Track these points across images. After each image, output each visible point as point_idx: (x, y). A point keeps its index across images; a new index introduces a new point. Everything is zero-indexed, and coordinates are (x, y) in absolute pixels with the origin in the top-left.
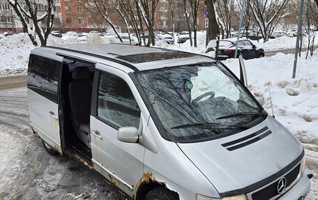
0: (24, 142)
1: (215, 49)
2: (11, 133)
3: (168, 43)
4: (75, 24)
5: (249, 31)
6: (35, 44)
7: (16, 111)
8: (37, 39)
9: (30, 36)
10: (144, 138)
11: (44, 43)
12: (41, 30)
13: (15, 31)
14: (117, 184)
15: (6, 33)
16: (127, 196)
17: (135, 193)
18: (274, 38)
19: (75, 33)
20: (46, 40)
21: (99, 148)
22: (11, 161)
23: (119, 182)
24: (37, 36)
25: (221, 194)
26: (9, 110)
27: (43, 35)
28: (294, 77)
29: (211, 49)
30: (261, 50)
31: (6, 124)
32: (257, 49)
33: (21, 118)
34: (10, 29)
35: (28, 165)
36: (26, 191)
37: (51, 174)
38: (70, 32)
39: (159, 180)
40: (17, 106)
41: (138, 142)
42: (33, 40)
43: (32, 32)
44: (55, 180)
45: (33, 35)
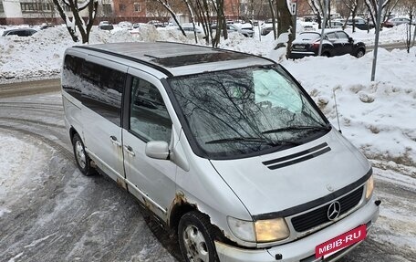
0: (48, 153)
1: (287, 45)
2: (36, 144)
3: (246, 35)
4: (130, 12)
5: (356, 18)
6: (75, 39)
7: (45, 119)
8: (78, 33)
9: (69, 29)
10: (175, 153)
11: (86, 39)
12: (83, 22)
13: (54, 22)
14: (151, 208)
15: (44, 24)
16: (161, 221)
17: (168, 217)
18: (392, 26)
19: (130, 24)
20: (88, 33)
21: (132, 167)
22: (33, 173)
23: (153, 205)
24: (77, 29)
25: (253, 217)
26: (37, 118)
27: (85, 27)
28: (373, 79)
29: (281, 45)
30: (361, 44)
31: (31, 134)
32: (355, 43)
33: (49, 127)
34: (49, 20)
35: (50, 177)
36: (45, 202)
37: (72, 186)
38: (123, 23)
39: (191, 201)
40: (47, 114)
41: (168, 158)
42: (72, 34)
43: (72, 24)
44: (76, 192)
45: (73, 28)
